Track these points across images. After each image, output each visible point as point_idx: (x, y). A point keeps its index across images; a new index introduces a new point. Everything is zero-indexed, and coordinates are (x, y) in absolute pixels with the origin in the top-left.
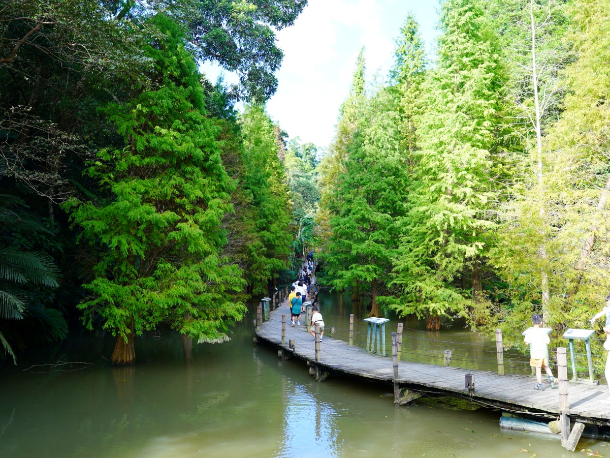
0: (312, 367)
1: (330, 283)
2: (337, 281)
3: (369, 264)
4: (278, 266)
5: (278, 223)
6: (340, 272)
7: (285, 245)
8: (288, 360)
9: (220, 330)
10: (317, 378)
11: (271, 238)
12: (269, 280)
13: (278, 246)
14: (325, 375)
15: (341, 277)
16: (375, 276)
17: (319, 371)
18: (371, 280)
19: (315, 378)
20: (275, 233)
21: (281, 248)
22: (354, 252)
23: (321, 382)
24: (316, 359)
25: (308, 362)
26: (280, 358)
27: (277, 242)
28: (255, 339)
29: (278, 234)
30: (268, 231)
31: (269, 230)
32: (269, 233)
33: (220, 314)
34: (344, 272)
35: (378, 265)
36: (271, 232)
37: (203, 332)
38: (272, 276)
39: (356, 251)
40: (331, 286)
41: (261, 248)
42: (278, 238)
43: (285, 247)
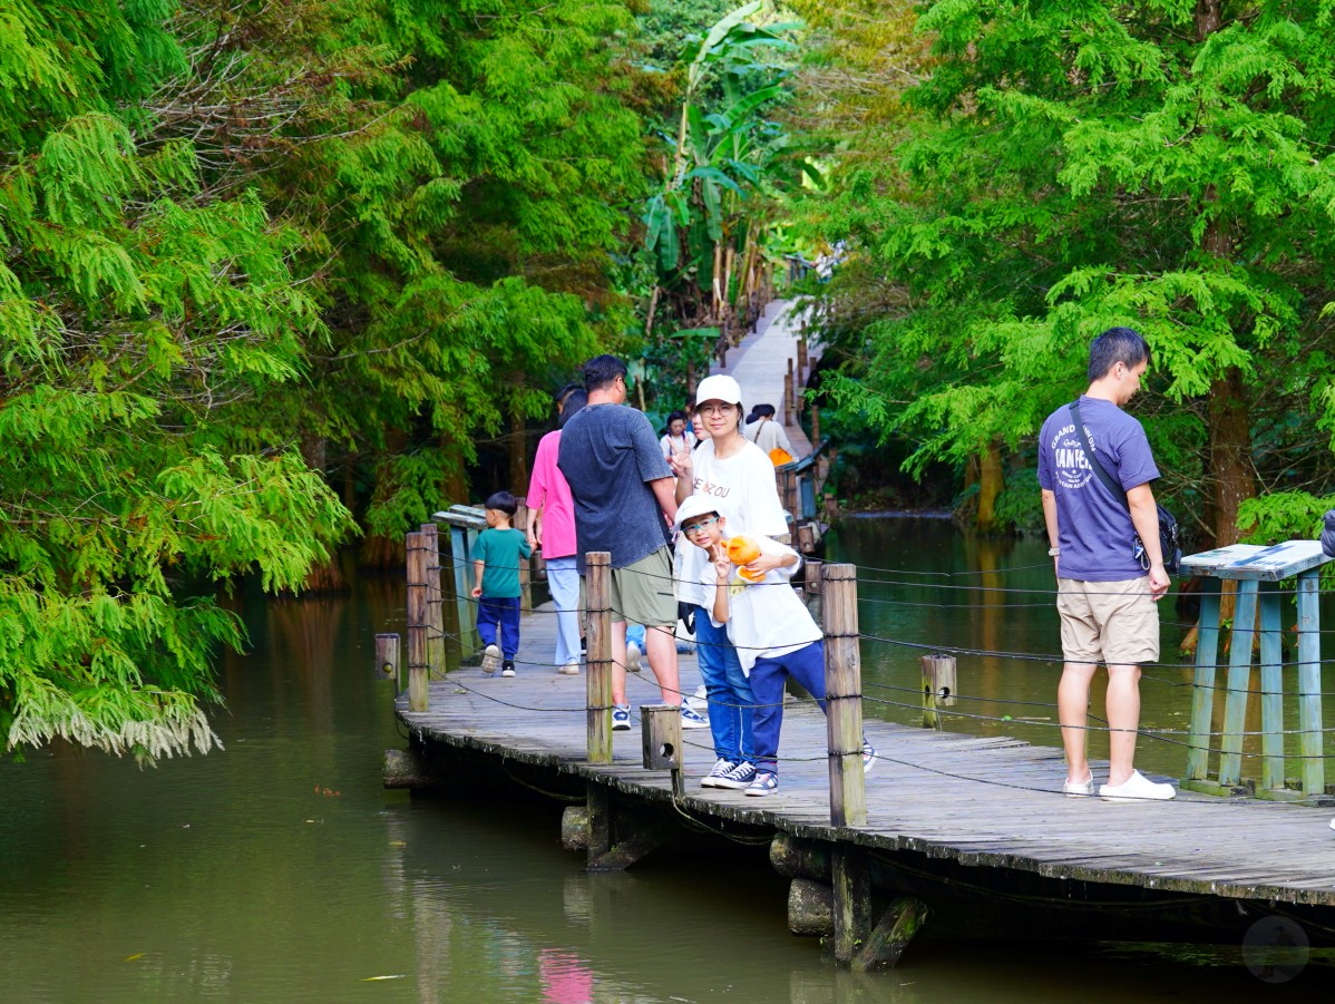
0: (805, 876)
1: (913, 410)
2: (958, 401)
3: (1191, 265)
4: (544, 335)
5: (535, 29)
6: (982, 334)
7: (587, 188)
8: (631, 869)
9: (153, 664)
10: (845, 942)
11: (488, 138)
12: (478, 433)
13: (540, 195)
14: (903, 927)
15: (987, 368)
16: (1230, 353)
17: (856, 893)
18: (1203, 387)
19: (830, 950)
20: (511, 99)
21: (556, 211)
22: (1079, 177)
23: (874, 968)
24: (838, 816)
25: (778, 848)
26: (579, 856)
27: (531, 167)
28: (394, 762)
29: (536, 110)
30: (464, 90)
31: (469, 82)
32: (471, 102)
33: (157, 539)
34: (1008, 327)
35: (1257, 275)
36: (487, 96)
37: (42, 673)
38: (502, 405)
39: (1094, 164)
40: (921, 428)
41: (423, 178)
42: (535, 134)
43: (588, 207)
